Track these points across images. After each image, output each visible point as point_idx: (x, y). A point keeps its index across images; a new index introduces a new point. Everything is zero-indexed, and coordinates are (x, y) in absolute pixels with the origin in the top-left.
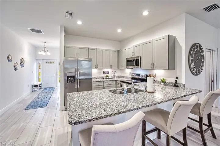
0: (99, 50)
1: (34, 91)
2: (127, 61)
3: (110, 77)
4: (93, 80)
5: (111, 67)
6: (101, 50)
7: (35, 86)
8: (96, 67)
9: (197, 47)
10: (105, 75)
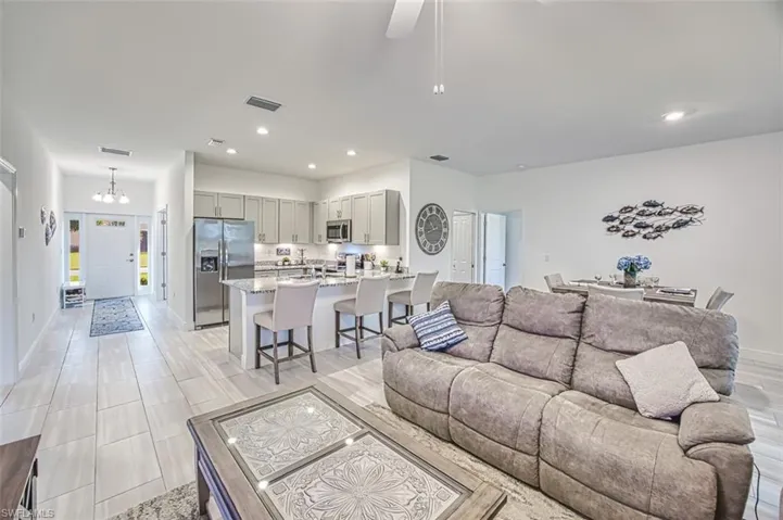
0: (268, 200)
1: (70, 306)
2: (329, 228)
3: (293, 262)
4: (256, 268)
5: (295, 239)
6: (273, 201)
7: (68, 293)
8: (262, 239)
9: (431, 210)
10: (282, 258)
